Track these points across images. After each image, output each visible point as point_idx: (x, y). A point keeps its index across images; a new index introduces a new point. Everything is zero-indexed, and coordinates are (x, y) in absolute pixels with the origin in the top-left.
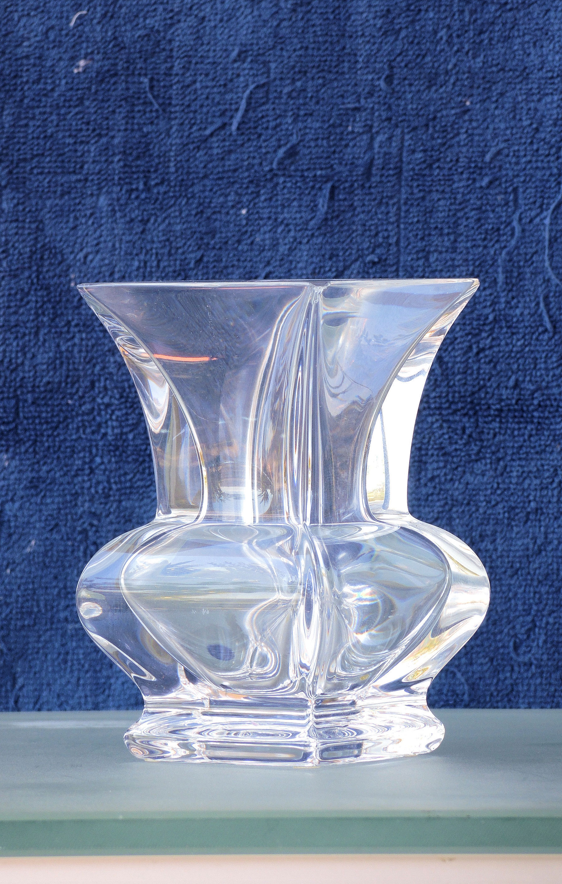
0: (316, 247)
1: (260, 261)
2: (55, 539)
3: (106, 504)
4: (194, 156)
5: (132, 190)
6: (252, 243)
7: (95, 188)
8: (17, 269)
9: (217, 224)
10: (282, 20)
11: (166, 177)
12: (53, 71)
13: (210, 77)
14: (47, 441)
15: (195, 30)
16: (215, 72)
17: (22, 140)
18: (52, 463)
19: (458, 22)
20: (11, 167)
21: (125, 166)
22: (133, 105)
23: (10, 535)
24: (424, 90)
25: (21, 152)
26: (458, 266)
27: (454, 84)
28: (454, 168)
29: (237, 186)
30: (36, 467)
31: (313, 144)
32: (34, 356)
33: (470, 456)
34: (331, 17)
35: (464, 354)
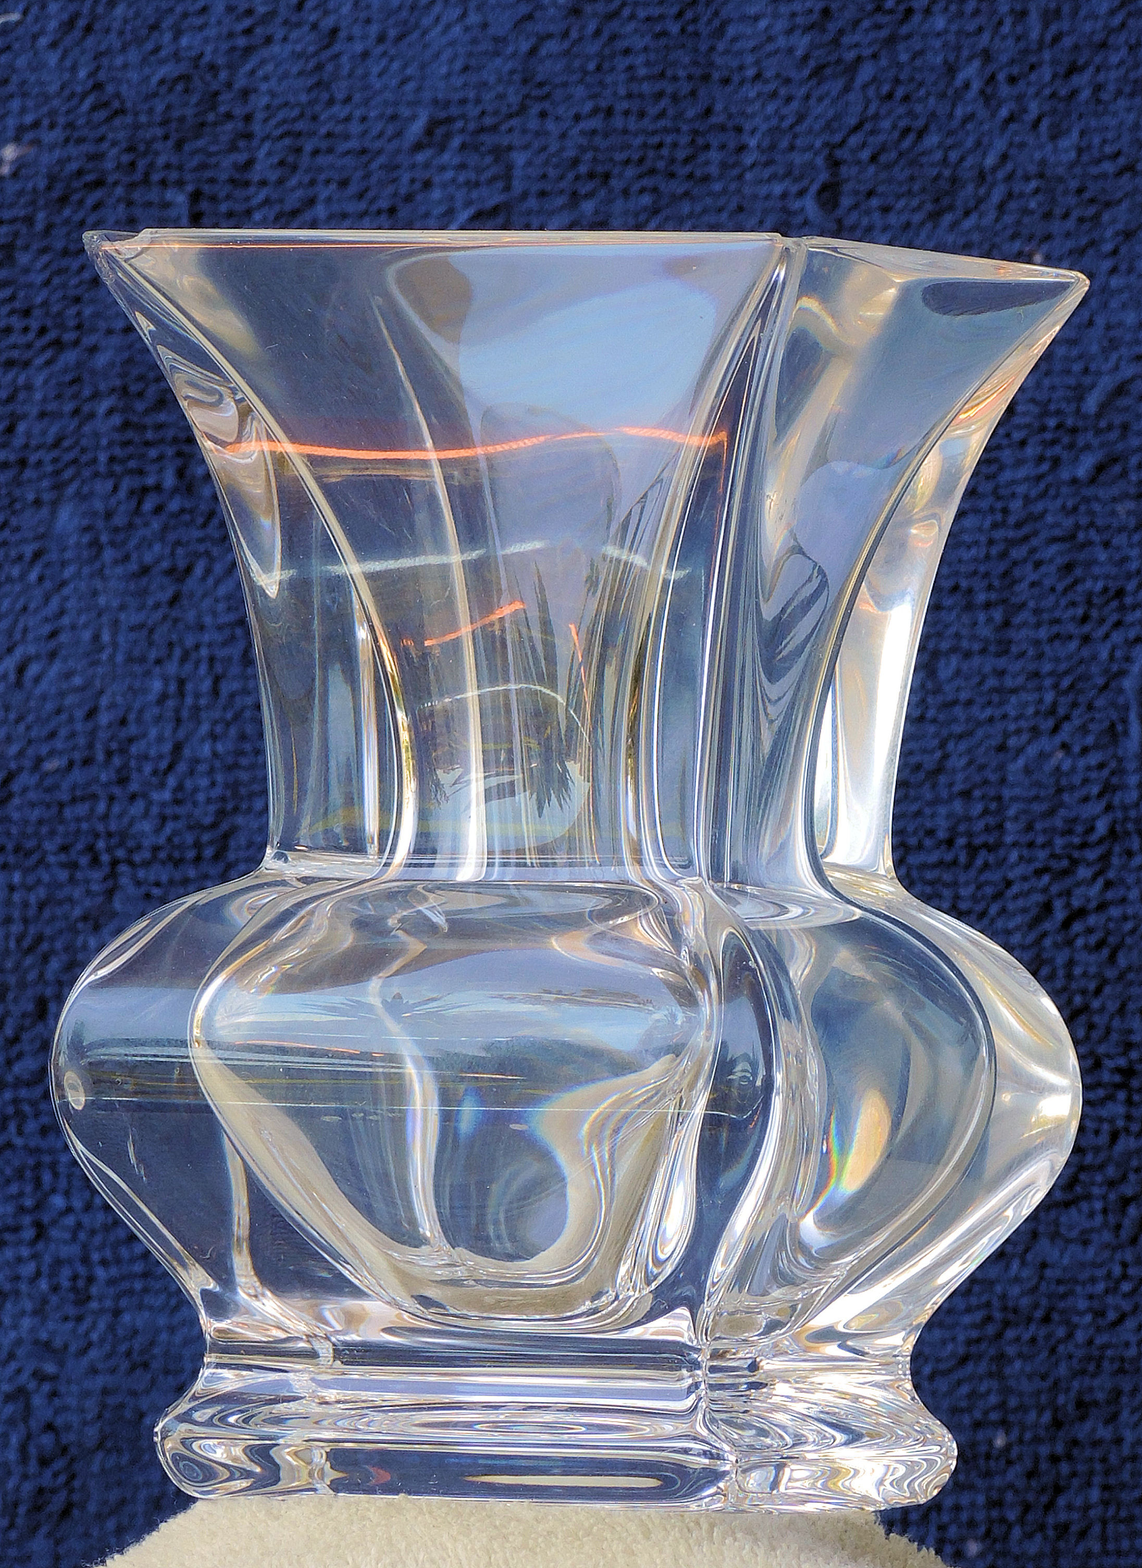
3: (79, 1319)
5: (145, 490)
7: (45, 484)
10: (544, 38)
13: (353, 189)
15: (311, 64)
16: (367, 176)
19: (1010, 42)
21: (126, 425)
24: (923, 223)
26: (1014, 691)
27: (1001, 207)
34: (675, 29)
35: (1031, 926)
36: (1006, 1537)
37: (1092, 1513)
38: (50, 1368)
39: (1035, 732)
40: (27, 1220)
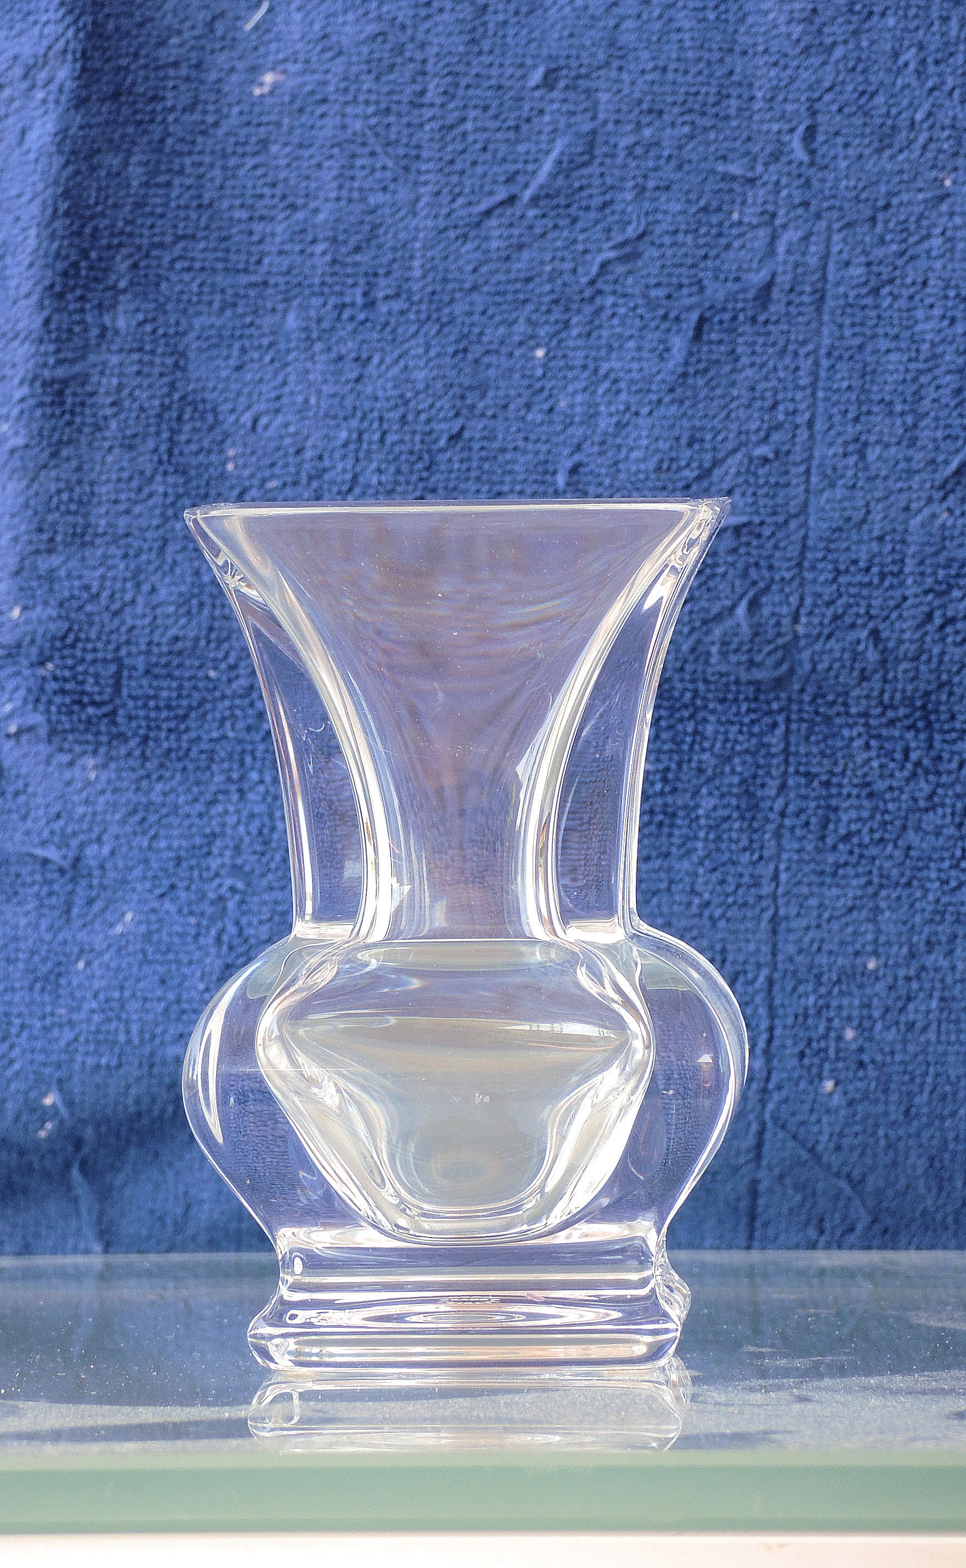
0: (665, 423)
1: (564, 443)
2: (167, 912)
3: (263, 854)
4: (457, 250)
5: (344, 305)
6: (551, 410)
7: (280, 297)
8: (135, 436)
9: (492, 373)
10: (623, 18)
11: (405, 287)
12: (219, 91)
13: (491, 112)
14: (167, 739)
15: (469, 27)
16: (501, 104)
17: (159, 210)
18: (172, 777)
19: (938, 37)
20: (136, 257)
21: (334, 261)
22: (353, 156)
23: (90, 902)
24: (870, 156)
25: (157, 230)
26: (917, 472)
27: (924, 147)
28: (917, 297)
29: (530, 307)
30: (144, 784)
31: (667, 240)
32: (153, 590)
33: (915, 800)
34: (712, 16)
35: (919, 627)
36: (871, 1029)
37: (931, 1016)
38: (240, 885)
39: (930, 500)
40: (233, 788)
